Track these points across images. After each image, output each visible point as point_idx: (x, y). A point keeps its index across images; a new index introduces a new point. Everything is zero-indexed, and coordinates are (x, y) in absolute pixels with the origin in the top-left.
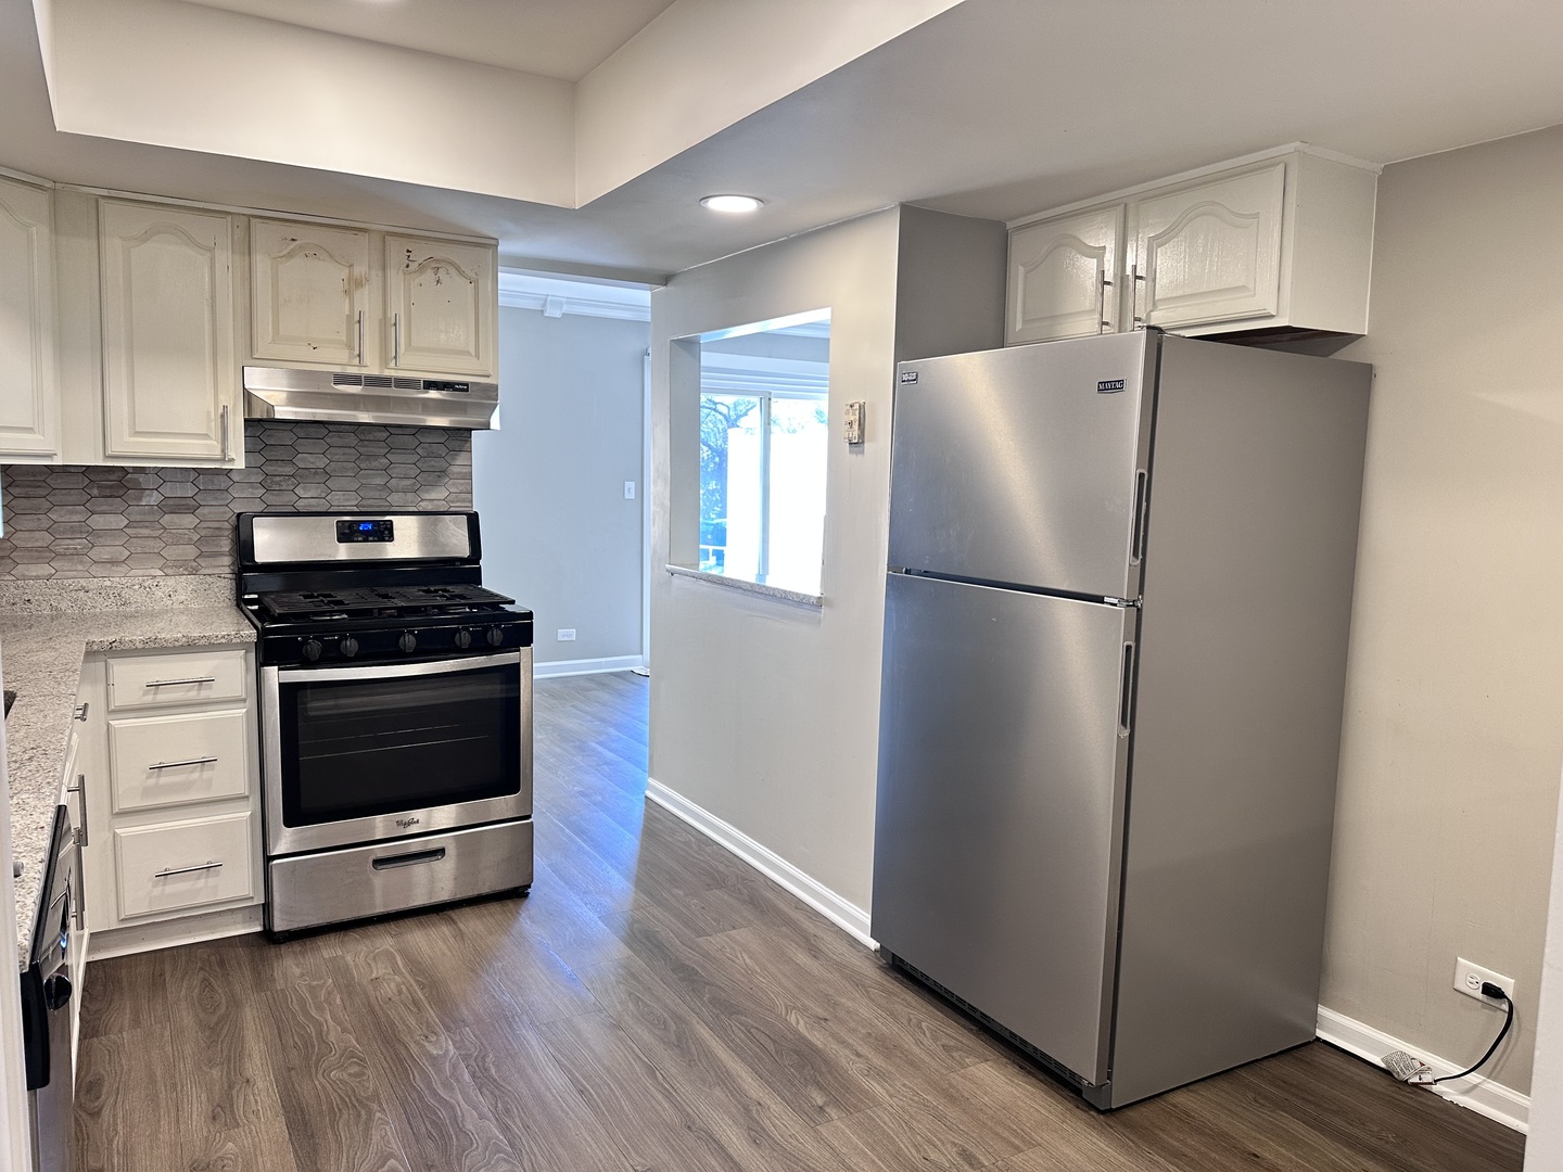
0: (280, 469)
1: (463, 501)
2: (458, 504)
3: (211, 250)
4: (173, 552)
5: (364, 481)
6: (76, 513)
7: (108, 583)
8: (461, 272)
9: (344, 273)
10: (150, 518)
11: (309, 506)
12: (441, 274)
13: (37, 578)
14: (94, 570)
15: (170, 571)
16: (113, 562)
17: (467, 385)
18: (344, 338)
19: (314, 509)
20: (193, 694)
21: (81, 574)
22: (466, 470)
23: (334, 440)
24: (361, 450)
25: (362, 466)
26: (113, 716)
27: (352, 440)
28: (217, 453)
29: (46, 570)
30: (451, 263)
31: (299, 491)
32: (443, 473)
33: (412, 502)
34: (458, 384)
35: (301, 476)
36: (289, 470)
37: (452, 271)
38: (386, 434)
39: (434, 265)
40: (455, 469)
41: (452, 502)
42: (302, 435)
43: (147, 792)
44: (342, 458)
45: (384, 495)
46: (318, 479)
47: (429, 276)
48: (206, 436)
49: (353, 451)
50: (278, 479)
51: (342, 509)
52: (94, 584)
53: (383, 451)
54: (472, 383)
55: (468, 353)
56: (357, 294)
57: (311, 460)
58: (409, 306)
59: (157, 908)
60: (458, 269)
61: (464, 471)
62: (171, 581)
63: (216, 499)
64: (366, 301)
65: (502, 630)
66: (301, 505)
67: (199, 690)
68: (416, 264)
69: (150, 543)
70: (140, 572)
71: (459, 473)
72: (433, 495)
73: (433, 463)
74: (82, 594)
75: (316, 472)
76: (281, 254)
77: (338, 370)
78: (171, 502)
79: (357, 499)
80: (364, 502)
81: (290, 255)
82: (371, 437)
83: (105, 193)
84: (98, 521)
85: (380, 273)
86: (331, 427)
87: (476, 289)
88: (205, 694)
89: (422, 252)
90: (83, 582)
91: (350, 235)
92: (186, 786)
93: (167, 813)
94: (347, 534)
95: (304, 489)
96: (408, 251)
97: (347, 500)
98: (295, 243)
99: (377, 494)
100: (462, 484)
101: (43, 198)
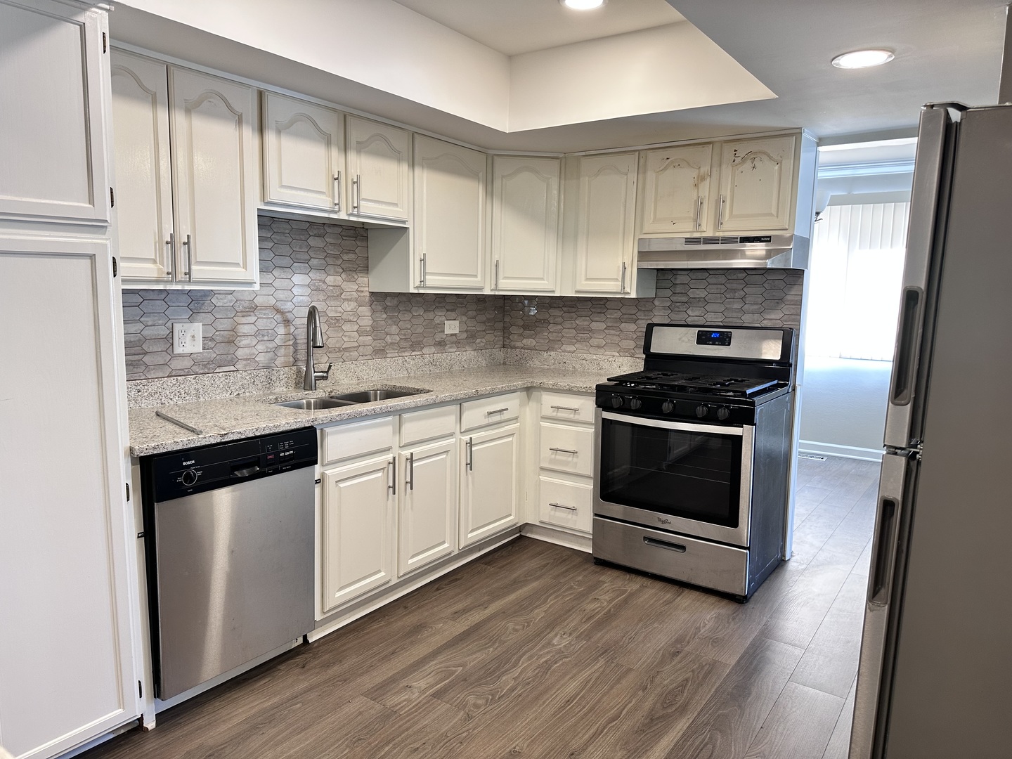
0: (680, 298)
1: (794, 320)
2: (789, 323)
3: (627, 174)
4: (625, 344)
5: (728, 306)
6: (586, 320)
7: (595, 357)
8: (771, 158)
9: (695, 174)
10: (615, 325)
11: (694, 321)
12: (757, 163)
13: (569, 352)
14: (592, 350)
15: (622, 354)
16: (599, 347)
17: (770, 237)
18: (692, 215)
19: (696, 323)
20: (571, 416)
21: (585, 352)
22: (797, 298)
23: (711, 280)
24: (728, 286)
25: (728, 296)
26: (543, 420)
27: (722, 279)
28: (619, 289)
29: (572, 348)
30: (764, 153)
31: (689, 312)
32: (781, 300)
33: (757, 321)
34: (764, 237)
35: (689, 303)
36: (684, 299)
37: (764, 158)
38: (745, 274)
39: (753, 156)
40: (789, 298)
41: (786, 321)
42: (694, 277)
43: (551, 461)
44: (715, 291)
45: (740, 315)
46: (701, 304)
47: (748, 164)
48: (617, 280)
49: (723, 287)
50: (678, 304)
51: (713, 324)
52: (589, 357)
53: (742, 286)
54: (773, 236)
55: (771, 215)
56: (701, 186)
57: (698, 292)
58: (734, 186)
59: (552, 522)
60: (769, 156)
61: (796, 299)
62: (621, 359)
63: (645, 316)
64: (706, 190)
65: (731, 410)
66: (689, 321)
67: (575, 414)
68: (740, 158)
69: (615, 338)
70: (609, 353)
71: (792, 301)
72: (773, 316)
73: (774, 294)
74: (584, 361)
75: (699, 300)
76: (661, 169)
77: (688, 235)
78: (625, 316)
79: (722, 317)
80: (727, 320)
81: (665, 169)
82: (735, 277)
83: (584, 154)
84: (594, 325)
85: (718, 169)
86: (711, 272)
87: (780, 169)
88: (577, 417)
89: (743, 150)
90: (585, 356)
91: (700, 148)
92: (567, 463)
93: (556, 474)
94: (703, 339)
95: (692, 310)
96: (735, 151)
97: (717, 318)
98: (669, 160)
99: (735, 315)
100: (794, 309)
101: (556, 162)
